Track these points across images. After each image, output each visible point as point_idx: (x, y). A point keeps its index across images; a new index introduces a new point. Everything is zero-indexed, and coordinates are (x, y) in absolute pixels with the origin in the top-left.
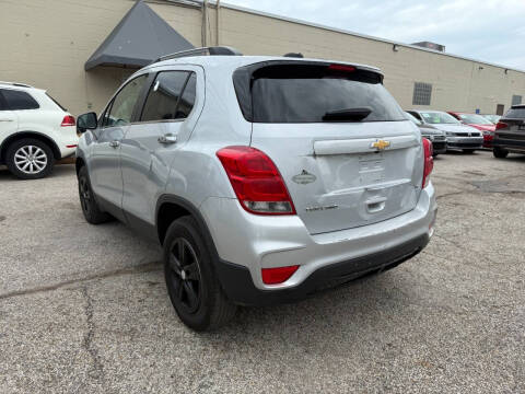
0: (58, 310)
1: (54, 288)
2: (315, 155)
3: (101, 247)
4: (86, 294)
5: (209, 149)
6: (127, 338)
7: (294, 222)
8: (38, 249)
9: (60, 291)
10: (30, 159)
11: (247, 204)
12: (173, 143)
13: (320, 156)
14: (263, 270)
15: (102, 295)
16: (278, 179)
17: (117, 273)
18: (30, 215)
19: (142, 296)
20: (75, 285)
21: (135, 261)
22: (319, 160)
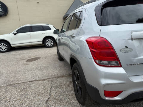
0: (43, 88)
1: (45, 80)
2: (132, 39)
3: (60, 68)
4: (52, 83)
5: (84, 38)
6: (59, 102)
7: (120, 71)
8: (44, 67)
9: (46, 81)
10: (49, 43)
11: (97, 62)
12: (74, 37)
13: (135, 39)
14: (104, 91)
15: (56, 84)
16: (112, 50)
17: (62, 77)
18: (46, 57)
19: (67, 86)
20: (50, 79)
21: (68, 73)
22: (134, 41)
